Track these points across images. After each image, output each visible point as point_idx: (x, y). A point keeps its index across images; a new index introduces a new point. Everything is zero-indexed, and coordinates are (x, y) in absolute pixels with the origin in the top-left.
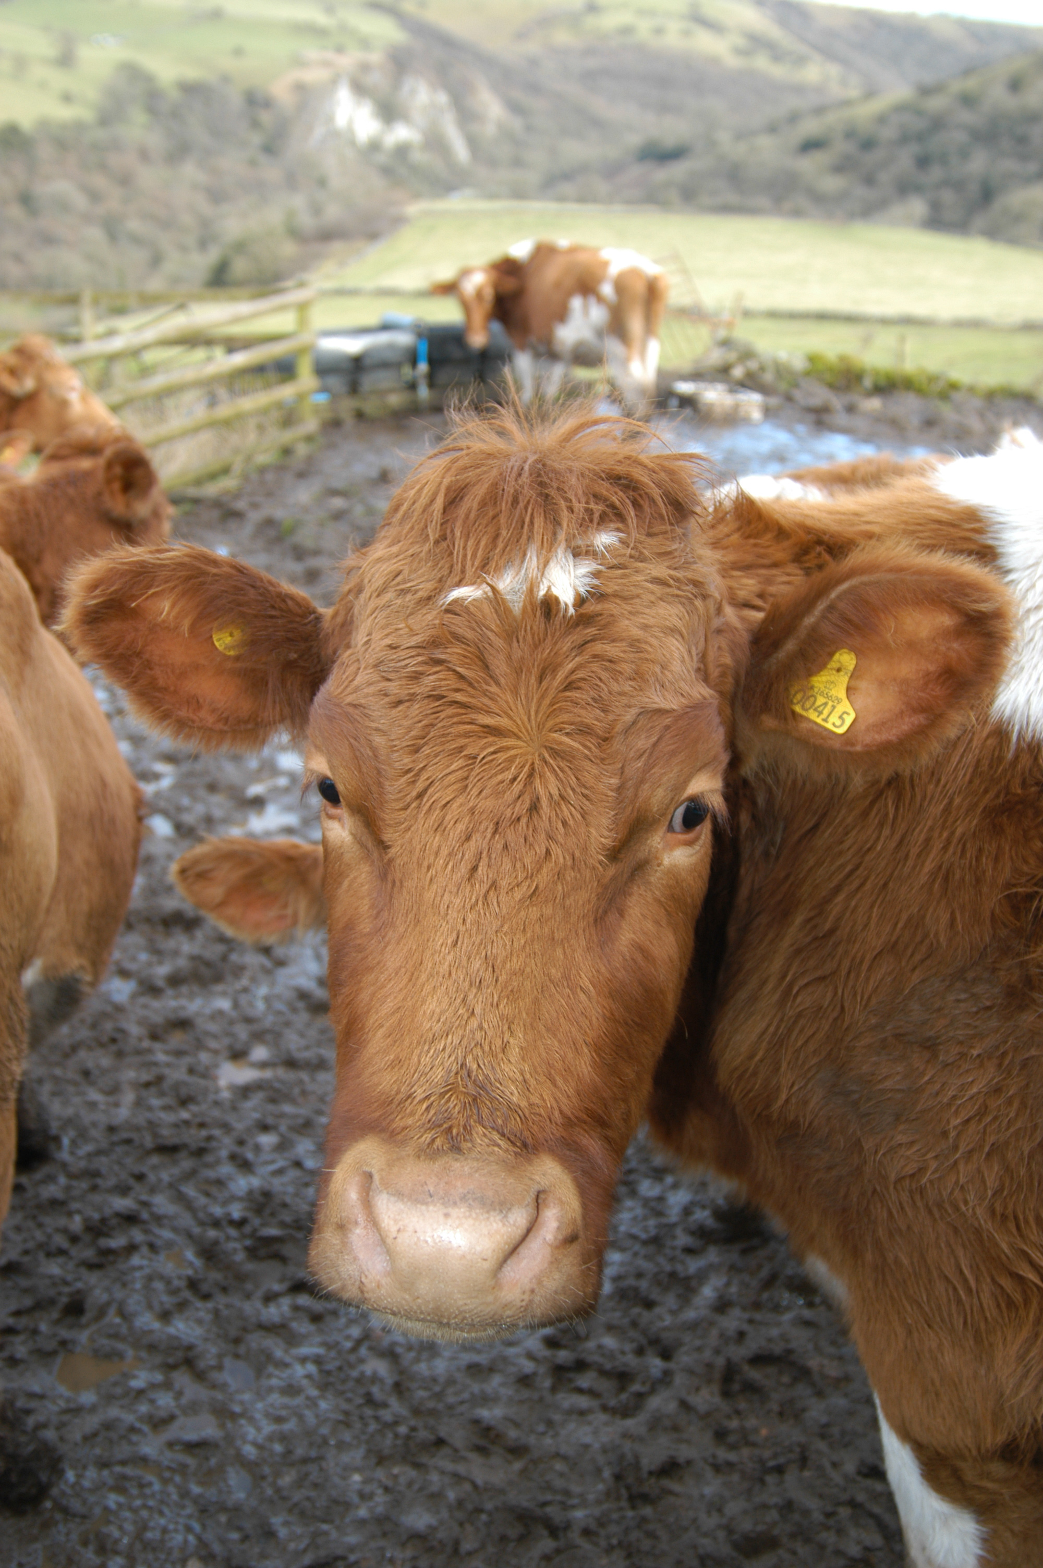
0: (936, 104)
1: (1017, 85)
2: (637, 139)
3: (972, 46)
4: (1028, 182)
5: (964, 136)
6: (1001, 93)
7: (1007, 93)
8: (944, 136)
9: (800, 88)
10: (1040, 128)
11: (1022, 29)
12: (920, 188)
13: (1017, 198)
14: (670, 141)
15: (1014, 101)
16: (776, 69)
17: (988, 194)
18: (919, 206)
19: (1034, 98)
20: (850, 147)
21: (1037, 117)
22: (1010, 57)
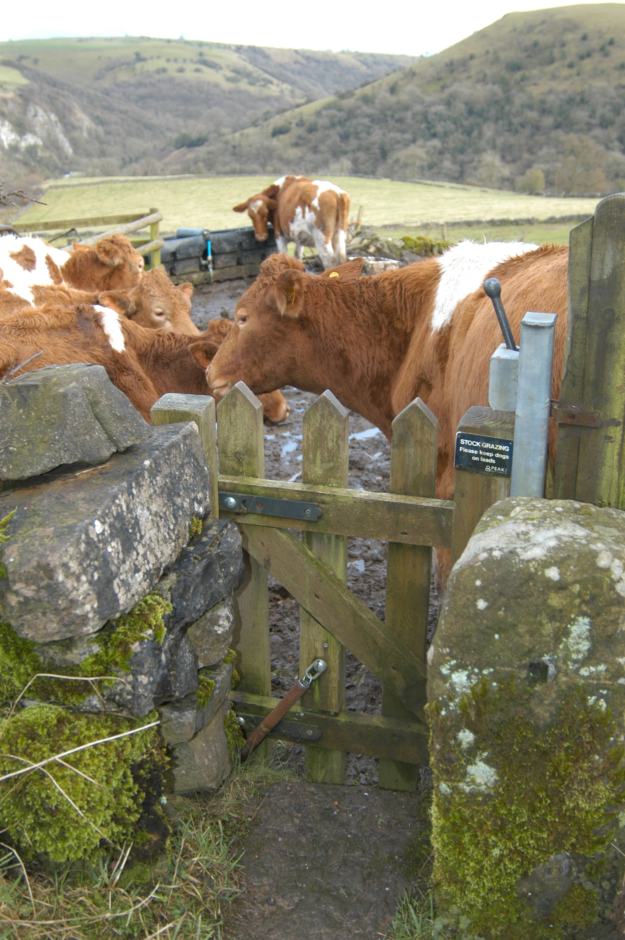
0: (348, 103)
1: (393, 90)
2: (175, 136)
3: (364, 68)
4: (406, 145)
5: (366, 121)
6: (384, 95)
7: (387, 95)
8: (355, 122)
9: (267, 99)
10: (409, 114)
11: (391, 57)
12: (345, 153)
13: (402, 154)
14: (195, 136)
15: (392, 99)
16: (252, 89)
17: (384, 154)
18: (346, 163)
19: (403, 97)
20: (301, 131)
21: (406, 108)
22: (387, 75)
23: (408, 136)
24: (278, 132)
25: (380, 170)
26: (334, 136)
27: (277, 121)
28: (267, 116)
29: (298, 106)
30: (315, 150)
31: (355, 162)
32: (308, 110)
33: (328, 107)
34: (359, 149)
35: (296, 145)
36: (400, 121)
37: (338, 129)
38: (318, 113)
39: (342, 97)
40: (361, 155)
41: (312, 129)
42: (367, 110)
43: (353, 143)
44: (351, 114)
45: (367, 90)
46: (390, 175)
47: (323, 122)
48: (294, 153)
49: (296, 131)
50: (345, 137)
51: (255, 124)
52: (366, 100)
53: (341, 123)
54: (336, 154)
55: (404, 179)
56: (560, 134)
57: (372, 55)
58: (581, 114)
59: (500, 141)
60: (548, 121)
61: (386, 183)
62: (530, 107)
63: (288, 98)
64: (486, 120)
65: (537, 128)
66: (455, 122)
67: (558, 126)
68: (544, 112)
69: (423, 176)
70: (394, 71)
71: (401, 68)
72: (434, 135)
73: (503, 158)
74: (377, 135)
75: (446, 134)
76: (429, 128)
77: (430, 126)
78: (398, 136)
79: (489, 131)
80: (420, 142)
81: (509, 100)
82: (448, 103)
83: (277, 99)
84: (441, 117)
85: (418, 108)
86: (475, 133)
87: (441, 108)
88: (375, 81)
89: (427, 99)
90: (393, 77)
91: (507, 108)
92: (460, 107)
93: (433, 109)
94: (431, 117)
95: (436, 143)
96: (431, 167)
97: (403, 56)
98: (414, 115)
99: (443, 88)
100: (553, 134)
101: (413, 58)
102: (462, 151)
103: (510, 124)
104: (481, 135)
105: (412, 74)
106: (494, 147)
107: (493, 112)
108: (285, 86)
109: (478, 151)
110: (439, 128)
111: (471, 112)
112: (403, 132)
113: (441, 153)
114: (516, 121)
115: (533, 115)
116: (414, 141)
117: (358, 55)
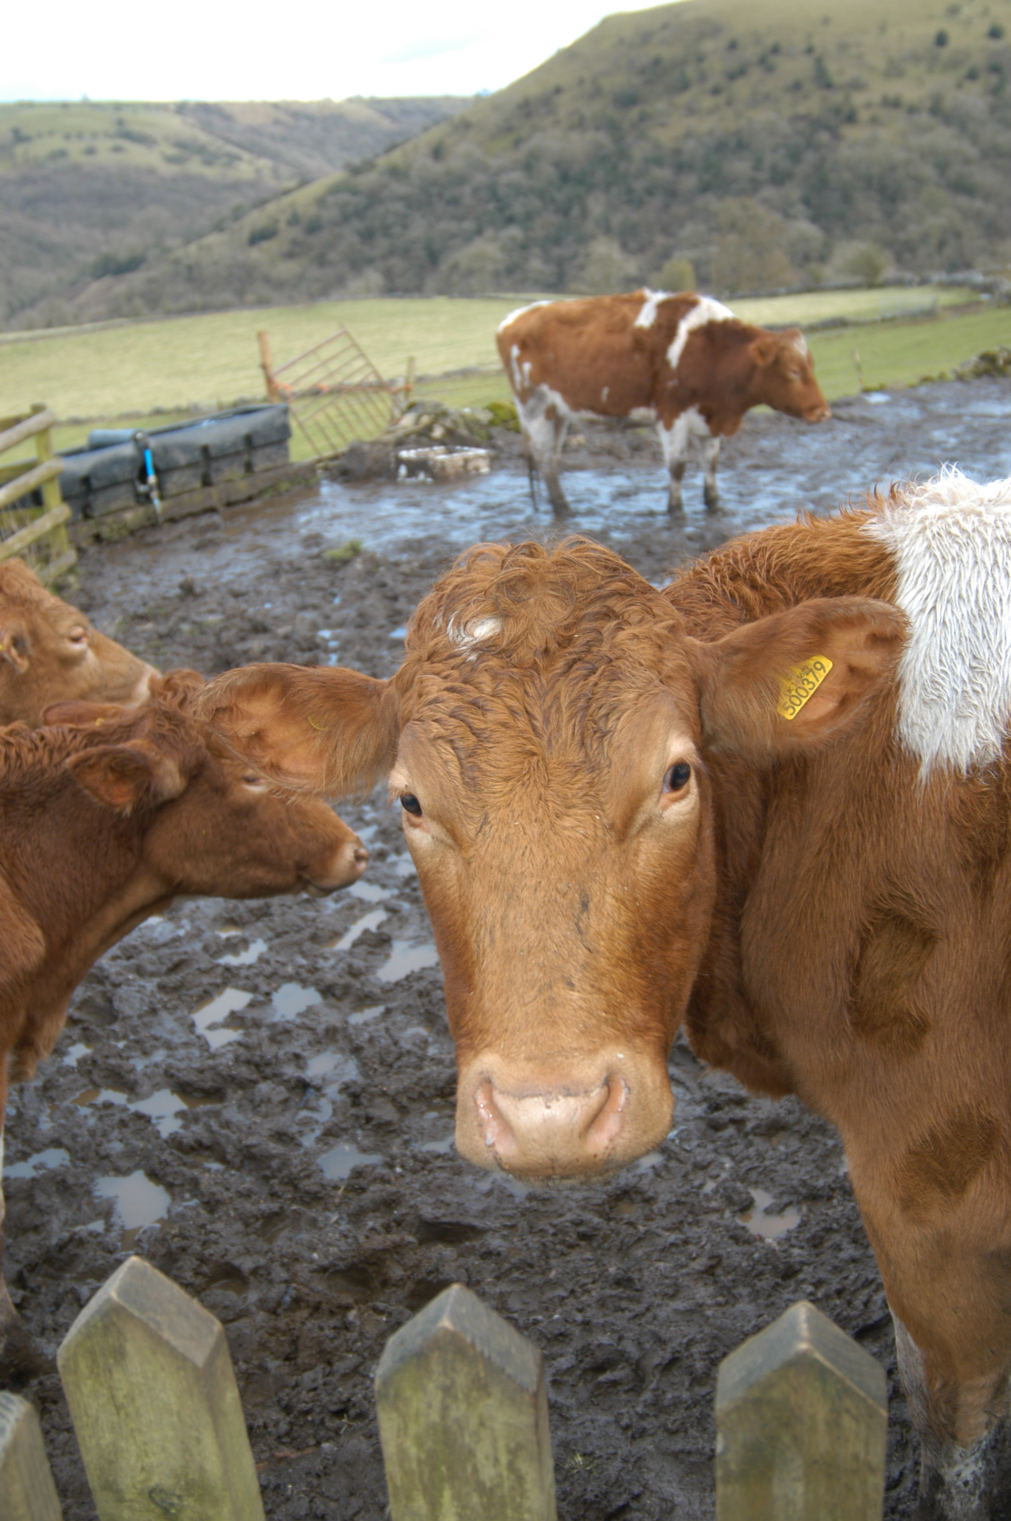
0: (367, 180)
1: (437, 153)
2: (90, 258)
3: (386, 124)
4: (468, 238)
5: (399, 207)
6: (423, 164)
7: (429, 163)
8: (380, 210)
9: (236, 186)
10: (467, 190)
11: (429, 101)
12: (370, 261)
13: (463, 255)
14: (123, 255)
15: (437, 169)
16: (211, 173)
17: (433, 257)
18: (374, 277)
19: (454, 163)
20: (296, 233)
21: (461, 180)
22: (426, 129)
23: (468, 225)
24: (259, 237)
25: (431, 282)
26: (350, 236)
27: (256, 219)
28: (238, 214)
29: (287, 192)
30: (321, 261)
31: (388, 274)
32: (304, 198)
33: (335, 190)
34: (392, 253)
35: (290, 255)
36: (454, 202)
37: (356, 224)
38: (321, 202)
39: (355, 171)
40: (397, 263)
41: (313, 227)
42: (399, 188)
43: (382, 244)
44: (374, 198)
45: (396, 157)
46: (447, 290)
47: (330, 214)
48: (287, 269)
49: (288, 234)
50: (368, 236)
51: (219, 227)
52: (395, 173)
53: (359, 214)
54: (357, 264)
55: (469, 294)
56: (711, 201)
57: (398, 102)
58: (740, 167)
59: (616, 220)
60: (690, 181)
61: (441, 304)
62: (658, 162)
63: (270, 182)
64: (591, 188)
65: (672, 194)
66: (541, 195)
67: (705, 188)
68: (681, 168)
69: (499, 288)
70: (436, 123)
71: (446, 118)
72: (510, 220)
73: (624, 246)
74: (419, 228)
75: (530, 216)
76: (501, 210)
77: (502, 205)
78: (453, 226)
79: (596, 205)
80: (489, 232)
81: (623, 154)
82: (528, 166)
83: (253, 184)
84: (518, 191)
85: (480, 179)
86: (575, 211)
87: (517, 176)
88: (406, 141)
89: (494, 163)
90: (436, 134)
91: (622, 167)
92: (547, 171)
93: (505, 179)
94: (502, 191)
95: (515, 232)
96: (510, 270)
97: (448, 99)
98: (476, 191)
99: (517, 143)
100: (700, 201)
101: (464, 101)
102: (557, 241)
103: (630, 191)
104: (584, 213)
105: (465, 126)
106: (608, 230)
107: (600, 175)
108: (265, 164)
109: (584, 240)
110: (517, 208)
111: (565, 178)
112: (460, 219)
113: (524, 247)
114: (639, 186)
115: (663, 174)
116: (479, 232)
117: (375, 104)
